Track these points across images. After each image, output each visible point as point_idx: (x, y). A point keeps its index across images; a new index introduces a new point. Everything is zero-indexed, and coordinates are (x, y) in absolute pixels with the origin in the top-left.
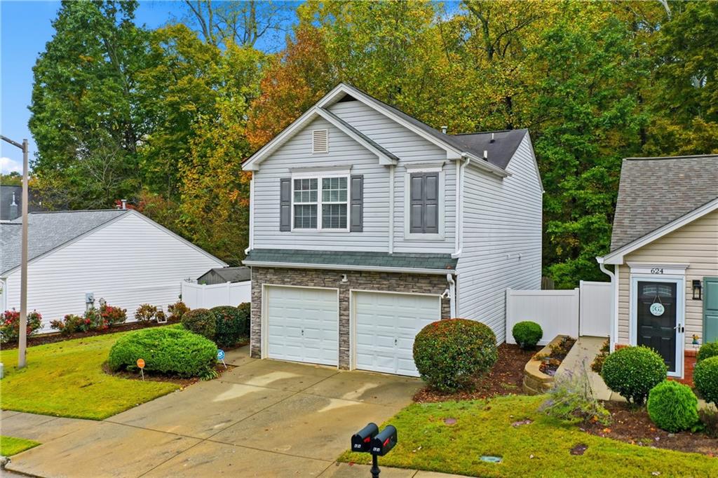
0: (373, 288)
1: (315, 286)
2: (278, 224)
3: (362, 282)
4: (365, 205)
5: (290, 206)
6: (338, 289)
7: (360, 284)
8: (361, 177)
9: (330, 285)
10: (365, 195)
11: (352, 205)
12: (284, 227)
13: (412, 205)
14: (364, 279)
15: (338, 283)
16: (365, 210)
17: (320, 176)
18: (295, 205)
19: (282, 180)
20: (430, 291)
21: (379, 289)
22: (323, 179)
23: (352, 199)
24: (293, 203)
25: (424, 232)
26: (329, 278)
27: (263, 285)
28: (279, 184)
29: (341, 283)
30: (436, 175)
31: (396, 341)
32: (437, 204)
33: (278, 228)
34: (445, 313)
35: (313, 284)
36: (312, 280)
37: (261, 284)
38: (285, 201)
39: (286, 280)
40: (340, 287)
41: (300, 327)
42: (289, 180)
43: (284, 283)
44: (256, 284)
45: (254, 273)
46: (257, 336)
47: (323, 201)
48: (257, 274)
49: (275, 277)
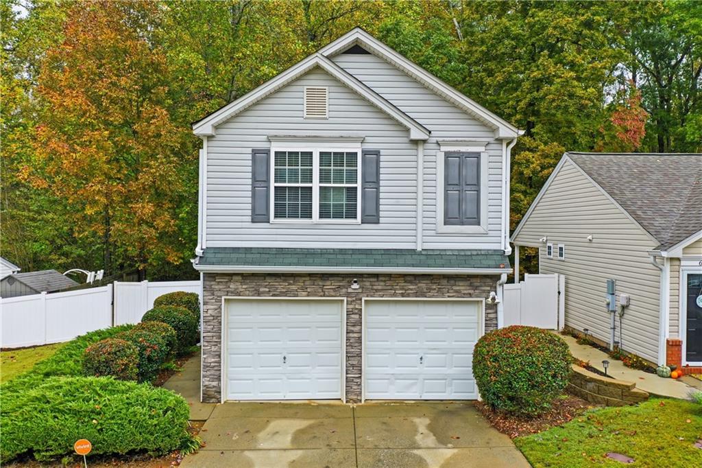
0: (394, 295)
1: (308, 296)
2: (250, 212)
3: (380, 287)
4: (382, 189)
5: (268, 187)
6: (345, 299)
7: (377, 290)
8: (377, 153)
9: (333, 294)
10: (382, 177)
11: (363, 188)
12: (259, 216)
13: (446, 191)
14: (382, 284)
15: (344, 290)
16: (382, 195)
17: (316, 149)
18: (275, 187)
19: (255, 152)
20: (470, 295)
21: (403, 295)
22: (321, 153)
23: (364, 181)
24: (273, 184)
25: (462, 224)
26: (330, 285)
27: (223, 298)
28: (250, 157)
29: (350, 290)
30: (477, 156)
31: (421, 358)
32: (478, 191)
33: (249, 219)
34: (491, 321)
35: (306, 293)
36: (304, 289)
37: (221, 297)
38: (259, 180)
39: (262, 290)
40: (348, 295)
41: (281, 353)
42: (267, 152)
43: (259, 295)
44: (211, 297)
45: (208, 283)
46: (212, 372)
47: (320, 182)
48: (213, 283)
49: (244, 287)
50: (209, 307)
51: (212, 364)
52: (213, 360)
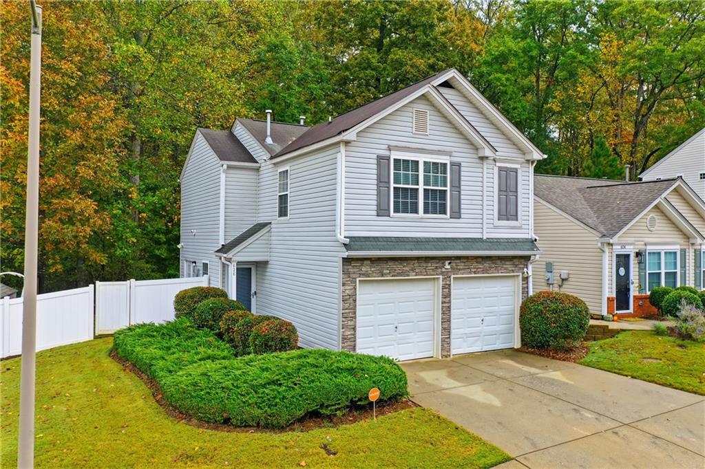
0: (470, 273)
1: (416, 275)
2: (375, 208)
3: (461, 267)
4: (462, 192)
5: (389, 188)
6: (441, 277)
7: (460, 269)
8: (459, 165)
9: (432, 273)
10: (462, 183)
11: (451, 191)
12: (382, 211)
13: (499, 195)
14: (463, 264)
15: (440, 270)
16: (462, 197)
17: (422, 159)
18: (395, 188)
19: (379, 158)
20: (513, 271)
21: (475, 273)
22: (425, 162)
23: (452, 186)
24: (392, 185)
25: (508, 220)
26: (431, 265)
27: (358, 279)
28: (375, 161)
29: (444, 270)
30: (516, 171)
31: (482, 320)
32: (517, 196)
33: (375, 213)
34: (525, 290)
35: (414, 273)
36: (413, 270)
37: (355, 279)
38: (382, 181)
39: (385, 271)
40: (442, 273)
41: (393, 324)
42: (388, 159)
43: (382, 276)
44: (348, 279)
45: (346, 267)
46: (349, 343)
47: (424, 185)
48: (349, 267)
49: (373, 269)
50: (346, 287)
51: (349, 337)
52: (349, 333)
